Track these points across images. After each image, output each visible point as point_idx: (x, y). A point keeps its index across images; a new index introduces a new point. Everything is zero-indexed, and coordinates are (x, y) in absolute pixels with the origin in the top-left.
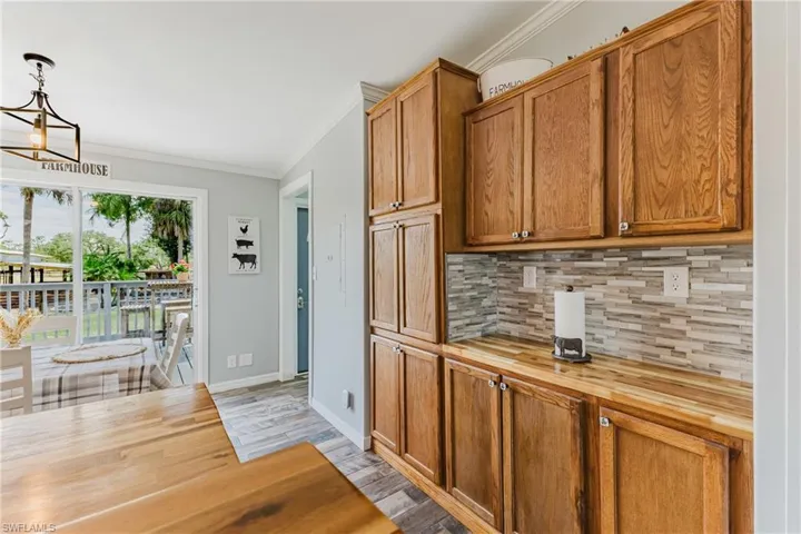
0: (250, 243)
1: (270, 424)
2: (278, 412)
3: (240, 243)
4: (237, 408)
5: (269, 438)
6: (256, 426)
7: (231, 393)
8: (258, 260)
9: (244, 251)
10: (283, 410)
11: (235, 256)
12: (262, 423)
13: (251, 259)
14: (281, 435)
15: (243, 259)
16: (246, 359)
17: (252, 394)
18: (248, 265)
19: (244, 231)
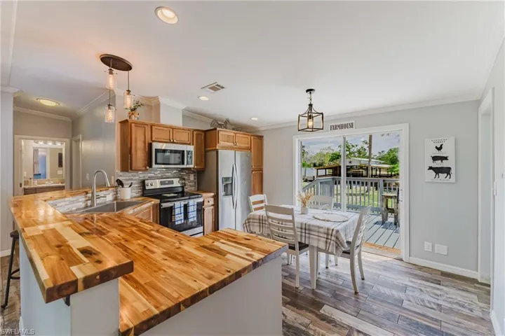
0: (446, 158)
1: (435, 307)
2: (450, 302)
3: (435, 158)
4: (419, 281)
5: (424, 315)
6: (423, 301)
7: (426, 269)
8: (453, 171)
9: (438, 164)
10: (457, 303)
11: (431, 168)
12: (429, 302)
13: (447, 171)
14: (437, 320)
15: (438, 171)
16: (442, 249)
17: (439, 277)
18: (443, 176)
19: (439, 149)
